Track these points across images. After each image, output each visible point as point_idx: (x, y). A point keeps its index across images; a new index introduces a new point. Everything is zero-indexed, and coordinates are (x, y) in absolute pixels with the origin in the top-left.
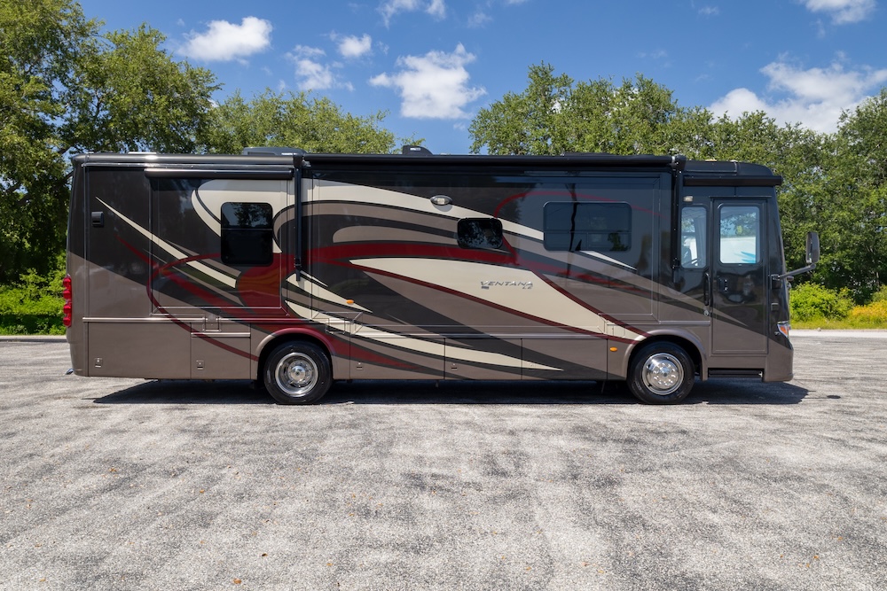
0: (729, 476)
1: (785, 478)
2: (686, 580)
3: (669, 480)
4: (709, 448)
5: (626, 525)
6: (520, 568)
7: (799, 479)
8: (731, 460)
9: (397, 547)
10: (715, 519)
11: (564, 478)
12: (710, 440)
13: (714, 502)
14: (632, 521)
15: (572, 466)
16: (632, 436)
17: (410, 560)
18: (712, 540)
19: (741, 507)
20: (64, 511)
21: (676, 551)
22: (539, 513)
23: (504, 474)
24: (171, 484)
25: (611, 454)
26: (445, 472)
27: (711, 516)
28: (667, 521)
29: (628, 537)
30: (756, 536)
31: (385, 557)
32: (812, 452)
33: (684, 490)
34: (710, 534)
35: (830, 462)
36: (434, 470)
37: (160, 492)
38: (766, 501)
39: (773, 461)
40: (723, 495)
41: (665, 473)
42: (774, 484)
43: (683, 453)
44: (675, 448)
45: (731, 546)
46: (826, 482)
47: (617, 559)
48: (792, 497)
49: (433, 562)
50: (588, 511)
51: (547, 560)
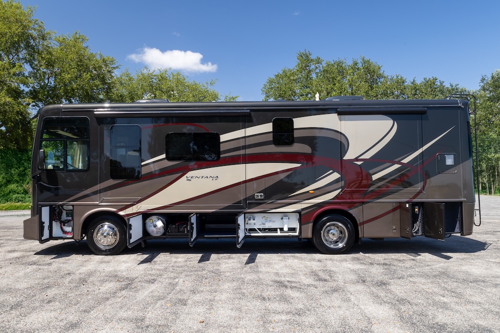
0: (445, 280)
1: (476, 281)
2: (439, 325)
3: (414, 283)
4: (430, 268)
5: (400, 303)
6: (355, 321)
7: (483, 281)
8: (444, 273)
9: (288, 313)
10: (445, 300)
11: (359, 282)
12: (429, 263)
13: (442, 292)
14: (402, 301)
15: (359, 276)
16: (386, 262)
17: (297, 318)
18: (447, 309)
19: (459, 296)
20: (108, 299)
21: (430, 313)
22: (353, 298)
23: (326, 280)
24: (153, 287)
25: (379, 271)
26: (293, 280)
27: (442, 298)
28: (420, 301)
29: (403, 308)
30: (469, 307)
31: (284, 317)
32: (486, 269)
33: (424, 287)
34: (445, 306)
35: (497, 273)
36: (288, 279)
37: (150, 290)
38: (469, 292)
39: (467, 273)
40: (445, 289)
41: (411, 279)
42: (470, 284)
43: (417, 270)
44: (411, 267)
45: (457, 311)
46: (498, 283)
47: (401, 317)
48: (482, 290)
49: (310, 319)
50: (377, 297)
51: (366, 318)
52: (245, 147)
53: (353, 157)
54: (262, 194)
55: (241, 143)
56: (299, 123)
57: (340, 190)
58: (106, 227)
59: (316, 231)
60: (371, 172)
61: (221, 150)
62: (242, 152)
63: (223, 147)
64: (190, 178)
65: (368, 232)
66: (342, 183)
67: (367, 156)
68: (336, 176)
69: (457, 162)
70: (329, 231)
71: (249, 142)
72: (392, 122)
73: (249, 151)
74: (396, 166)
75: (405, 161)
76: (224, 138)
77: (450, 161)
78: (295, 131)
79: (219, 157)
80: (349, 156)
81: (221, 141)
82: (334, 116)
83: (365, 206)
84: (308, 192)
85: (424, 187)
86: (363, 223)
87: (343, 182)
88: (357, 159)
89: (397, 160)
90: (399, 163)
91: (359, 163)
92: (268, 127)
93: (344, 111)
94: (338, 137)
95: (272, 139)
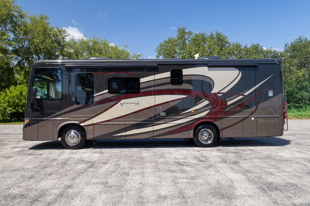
0: (270, 160)
1: (286, 161)
2: (270, 183)
3: (253, 162)
4: (261, 154)
5: (247, 172)
6: (224, 182)
7: (291, 161)
8: (268, 157)
9: (187, 178)
10: (271, 170)
11: (222, 162)
12: (260, 152)
13: (269, 167)
14: (248, 171)
15: (222, 159)
16: (236, 151)
17: (193, 181)
18: (273, 175)
19: (278, 168)
20: (83, 173)
21: (264, 177)
22: (221, 170)
23: (204, 161)
24: (107, 166)
25: (233, 156)
26: (186, 161)
27: (269, 170)
28: (258, 171)
29: (249, 175)
30: (284, 174)
31: (185, 181)
32: (291, 154)
33: (259, 164)
34: (271, 174)
35: (298, 157)
36: (183, 161)
37: (106, 168)
38: (283, 166)
39: (281, 156)
40: (270, 165)
41: (251, 160)
42: (284, 162)
43: (253, 155)
44: (250, 154)
45: (278, 176)
46: (299, 161)
47: (249, 179)
48: (290, 165)
49: (200, 181)
50: (234, 169)
51: (230, 180)
52: (154, 86)
53: (216, 92)
54: (165, 113)
55: (153, 84)
56: (186, 72)
57: (209, 111)
58: (73, 132)
59: (196, 134)
60: (227, 100)
61: (141, 88)
62: (152, 89)
63: (142, 86)
64: (122, 104)
65: (225, 134)
66: (210, 107)
67: (225, 91)
68: (207, 102)
69: (275, 94)
70: (203, 134)
71: (157, 83)
72: (238, 71)
73: (157, 88)
74: (241, 97)
75: (246, 94)
76: (142, 80)
77: (271, 94)
78: (183, 76)
79: (139, 92)
80: (214, 91)
81: (140, 82)
82: (206, 68)
83: (223, 120)
84: (191, 112)
85: (256, 109)
86: (222, 129)
88: (219, 93)
89: (241, 93)
90: (242, 95)
91: (220, 95)
92: (168, 74)
93: (212, 65)
94: (208, 80)
95: (170, 81)
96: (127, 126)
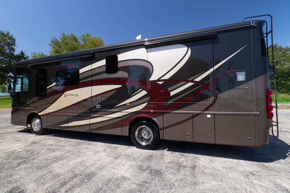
52: (91, 76)
53: (156, 79)
54: (100, 105)
55: (90, 74)
56: (121, 57)
57: (146, 104)
60: (169, 89)
61: (80, 79)
62: (90, 79)
63: (81, 77)
64: (65, 96)
65: (166, 135)
66: (148, 99)
67: (167, 77)
68: (144, 93)
69: (248, 78)
71: (94, 72)
72: (187, 48)
73: (94, 78)
74: (190, 84)
75: (198, 79)
76: (81, 71)
77: (241, 77)
78: (118, 63)
79: (79, 83)
80: (153, 78)
83: (165, 115)
84: (126, 104)
85: (214, 102)
86: (163, 128)
87: (149, 97)
88: (159, 80)
89: (190, 79)
90: (192, 81)
91: (160, 83)
92: (103, 62)
95: (105, 70)
96: (69, 117)
